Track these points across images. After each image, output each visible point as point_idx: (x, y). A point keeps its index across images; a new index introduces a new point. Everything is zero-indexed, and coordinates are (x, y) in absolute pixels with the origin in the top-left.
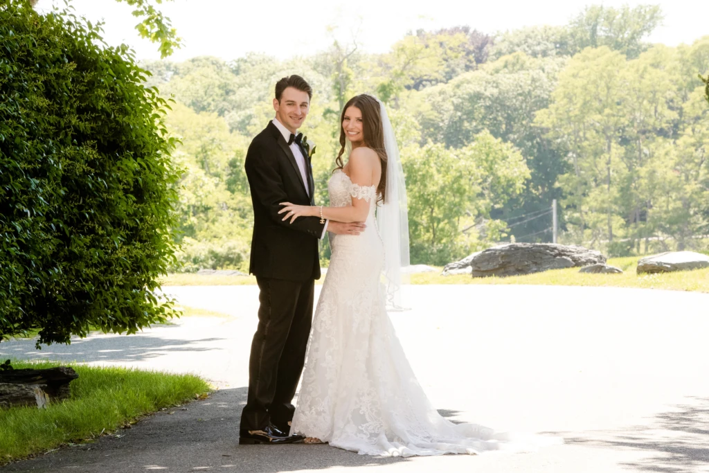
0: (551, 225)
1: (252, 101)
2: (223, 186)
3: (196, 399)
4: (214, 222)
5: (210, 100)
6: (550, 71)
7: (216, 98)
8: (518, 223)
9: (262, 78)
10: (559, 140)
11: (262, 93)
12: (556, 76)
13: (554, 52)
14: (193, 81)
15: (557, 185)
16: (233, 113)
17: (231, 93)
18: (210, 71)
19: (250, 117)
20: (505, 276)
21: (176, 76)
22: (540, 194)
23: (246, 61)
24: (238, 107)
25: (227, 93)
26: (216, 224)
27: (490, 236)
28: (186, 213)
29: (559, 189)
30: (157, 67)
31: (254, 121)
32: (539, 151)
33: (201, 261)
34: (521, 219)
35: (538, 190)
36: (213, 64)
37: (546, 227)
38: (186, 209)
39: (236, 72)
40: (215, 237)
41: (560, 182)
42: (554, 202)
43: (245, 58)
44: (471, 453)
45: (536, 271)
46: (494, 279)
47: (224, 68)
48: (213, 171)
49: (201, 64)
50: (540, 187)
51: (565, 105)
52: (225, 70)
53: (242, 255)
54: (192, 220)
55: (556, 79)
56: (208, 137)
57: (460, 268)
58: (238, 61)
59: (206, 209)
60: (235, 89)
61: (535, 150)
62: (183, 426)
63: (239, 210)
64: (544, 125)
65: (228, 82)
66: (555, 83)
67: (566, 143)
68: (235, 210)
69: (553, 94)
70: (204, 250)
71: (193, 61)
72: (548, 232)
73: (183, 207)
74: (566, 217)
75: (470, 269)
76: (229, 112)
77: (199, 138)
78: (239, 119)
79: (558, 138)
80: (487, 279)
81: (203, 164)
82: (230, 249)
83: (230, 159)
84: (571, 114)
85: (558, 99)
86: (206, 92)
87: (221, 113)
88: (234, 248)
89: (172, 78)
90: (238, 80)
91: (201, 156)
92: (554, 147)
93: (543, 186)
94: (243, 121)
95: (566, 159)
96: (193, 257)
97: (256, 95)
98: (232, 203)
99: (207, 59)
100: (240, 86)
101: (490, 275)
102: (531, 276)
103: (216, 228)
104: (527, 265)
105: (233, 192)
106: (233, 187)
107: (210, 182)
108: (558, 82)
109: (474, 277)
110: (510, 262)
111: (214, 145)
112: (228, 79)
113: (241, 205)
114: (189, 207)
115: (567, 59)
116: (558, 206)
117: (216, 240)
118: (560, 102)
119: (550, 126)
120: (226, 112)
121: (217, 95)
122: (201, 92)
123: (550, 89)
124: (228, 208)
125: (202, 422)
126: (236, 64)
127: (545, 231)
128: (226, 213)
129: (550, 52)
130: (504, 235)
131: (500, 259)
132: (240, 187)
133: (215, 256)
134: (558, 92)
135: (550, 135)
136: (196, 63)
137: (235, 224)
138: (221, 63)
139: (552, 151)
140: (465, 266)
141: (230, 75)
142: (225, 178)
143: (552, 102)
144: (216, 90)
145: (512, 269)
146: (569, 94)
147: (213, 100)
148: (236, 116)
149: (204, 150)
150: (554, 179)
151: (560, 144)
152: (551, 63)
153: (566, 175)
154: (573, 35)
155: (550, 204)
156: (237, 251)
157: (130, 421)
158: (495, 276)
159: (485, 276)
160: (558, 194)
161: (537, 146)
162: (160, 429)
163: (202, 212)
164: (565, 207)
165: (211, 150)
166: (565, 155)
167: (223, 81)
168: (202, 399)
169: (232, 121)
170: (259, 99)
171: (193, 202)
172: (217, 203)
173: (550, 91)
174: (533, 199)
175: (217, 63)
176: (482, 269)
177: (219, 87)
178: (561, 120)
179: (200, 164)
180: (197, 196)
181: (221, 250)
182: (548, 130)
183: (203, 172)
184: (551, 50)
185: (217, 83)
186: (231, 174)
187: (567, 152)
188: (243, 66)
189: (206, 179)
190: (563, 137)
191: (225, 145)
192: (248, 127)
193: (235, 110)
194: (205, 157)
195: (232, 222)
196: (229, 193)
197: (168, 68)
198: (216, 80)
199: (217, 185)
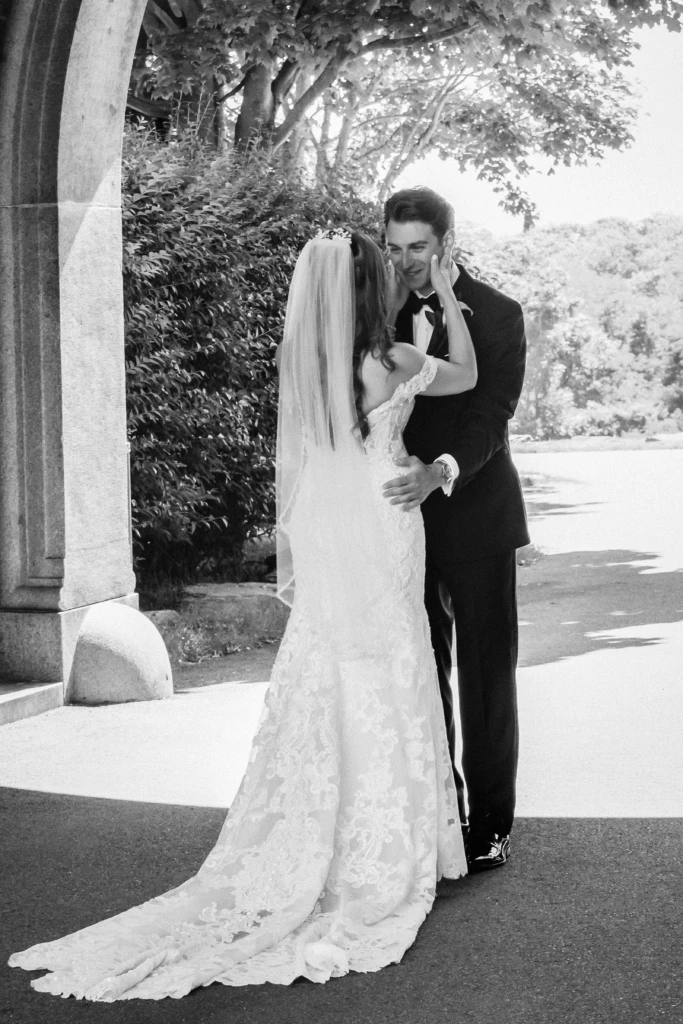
1: (659, 262)
2: (627, 347)
4: (618, 385)
5: (617, 261)
7: (622, 259)
9: (669, 239)
11: (669, 254)
14: (599, 243)
16: (641, 273)
17: (638, 254)
18: (617, 233)
19: (657, 278)
21: (583, 238)
23: (652, 222)
24: (644, 268)
25: (635, 253)
26: (621, 387)
28: (589, 377)
30: (563, 229)
31: (661, 281)
33: (606, 425)
36: (619, 224)
38: (588, 372)
39: (643, 232)
40: (619, 400)
43: (652, 218)
47: (630, 229)
48: (616, 333)
49: (607, 225)
52: (633, 231)
53: (647, 418)
54: (596, 384)
56: (611, 299)
58: (644, 221)
59: (610, 372)
60: (643, 250)
63: (644, 372)
65: (635, 242)
68: (639, 372)
70: (608, 414)
71: (600, 222)
73: (586, 371)
76: (636, 272)
77: (602, 301)
78: (646, 280)
81: (606, 327)
82: (635, 412)
83: (634, 321)
86: (613, 254)
87: (628, 275)
88: (639, 412)
89: (579, 240)
90: (643, 240)
91: (605, 319)
94: (649, 283)
96: (597, 420)
97: (663, 255)
98: (638, 366)
99: (613, 220)
100: (647, 247)
103: (620, 392)
105: (637, 354)
106: (637, 349)
107: (613, 345)
111: (618, 307)
112: (634, 239)
113: (644, 367)
114: (592, 371)
117: (620, 404)
120: (633, 274)
121: (624, 256)
122: (608, 254)
124: (633, 370)
126: (643, 225)
128: (630, 374)
132: (644, 349)
133: (619, 418)
136: (603, 224)
137: (640, 386)
138: (628, 223)
141: (637, 236)
142: (629, 340)
144: (624, 251)
147: (620, 261)
148: (643, 277)
149: (607, 313)
156: (642, 414)
163: (608, 375)
165: (614, 312)
167: (630, 242)
169: (638, 282)
170: (667, 259)
171: (595, 366)
172: (621, 366)
175: (624, 223)
177: (627, 248)
179: (602, 328)
180: (600, 360)
181: (626, 414)
183: (606, 335)
185: (624, 243)
186: (634, 337)
188: (649, 227)
189: (608, 342)
191: (629, 308)
192: (657, 288)
193: (642, 270)
194: (608, 320)
195: (637, 385)
196: (633, 355)
197: (575, 230)
198: (625, 241)
199: (620, 348)
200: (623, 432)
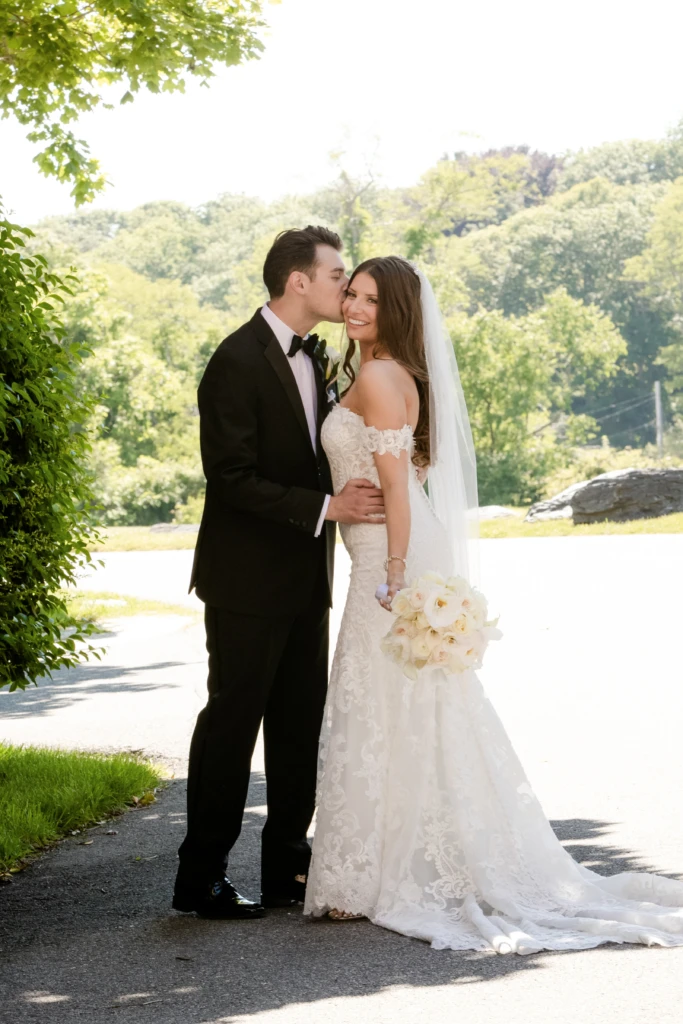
0: (653, 416)
1: (229, 261)
2: (192, 382)
3: (133, 805)
5: (171, 262)
6: (643, 203)
7: (179, 258)
8: (608, 417)
9: (241, 228)
10: (659, 299)
11: (243, 249)
12: (652, 210)
13: (647, 176)
14: (146, 235)
15: (659, 361)
16: (204, 277)
17: (199, 251)
18: (169, 221)
19: (227, 283)
20: (624, 521)
21: (123, 231)
22: (636, 375)
23: (218, 206)
24: (210, 269)
25: (195, 250)
26: (185, 436)
27: (572, 439)
28: (141, 423)
29: (662, 367)
30: (96, 218)
31: (234, 288)
32: (632, 313)
33: (166, 489)
34: (611, 411)
35: (633, 369)
36: (173, 211)
37: (647, 420)
38: (141, 417)
39: (207, 221)
40: (183, 454)
41: (663, 357)
42: (657, 385)
43: (218, 201)
44: (650, 942)
45: (671, 512)
46: (608, 526)
47: (189, 216)
48: (177, 361)
49: (156, 212)
50: (635, 365)
51: (665, 250)
52: (191, 219)
54: (151, 432)
55: (652, 214)
56: (169, 313)
57: (554, 510)
58: (208, 205)
59: (169, 416)
60: (205, 245)
61: (627, 314)
62: (108, 875)
64: (638, 279)
65: (194, 235)
66: (651, 219)
67: (669, 302)
69: (648, 235)
70: (168, 473)
71: (146, 208)
72: (650, 427)
73: (137, 414)
74: (674, 405)
75: (568, 511)
76: (199, 277)
77: (157, 317)
78: (211, 287)
79: (657, 295)
80: (596, 526)
81: (164, 352)
83: (201, 344)
84: (675, 261)
85: (655, 242)
86: (164, 252)
87: (187, 279)
89: (117, 233)
90: (207, 232)
91: (160, 341)
92: (653, 308)
93: (640, 363)
94: (217, 290)
95: (669, 324)
96: (153, 484)
97: (234, 252)
99: (165, 205)
100: (213, 240)
101: (601, 520)
102: (665, 520)
104: (658, 503)
107: (174, 378)
108: (655, 217)
109: (576, 523)
110: (629, 499)
111: (178, 326)
112: (194, 231)
114: (145, 414)
115: (667, 184)
116: (662, 389)
117: (185, 459)
118: (660, 246)
119: (647, 279)
120: (194, 278)
121: (180, 254)
122: (159, 251)
123: (645, 228)
125: (140, 864)
126: (204, 210)
127: (646, 425)
129: (641, 177)
130: (591, 436)
131: (615, 494)
134: (655, 231)
135: (647, 292)
136: (149, 211)
138: (185, 209)
139: (650, 314)
140: (561, 506)
141: (197, 226)
143: (648, 245)
144: (179, 246)
145: (635, 509)
146: (670, 233)
147: (176, 261)
148: (209, 282)
149: (164, 332)
150: (655, 353)
151: (661, 303)
152: (645, 191)
153: (671, 348)
154: (672, 153)
155: (650, 387)
157: (10, 867)
158: (609, 521)
159: (593, 522)
160: (661, 373)
161: (629, 308)
162: (64, 885)
163: (165, 419)
164: (671, 391)
165: (173, 332)
166: (669, 319)
167: (188, 234)
168: (145, 805)
169: (202, 290)
170: (240, 258)
171: (151, 406)
173: (645, 231)
174: (627, 382)
175: (179, 209)
176: (589, 511)
177: (184, 243)
178: (661, 270)
179: (158, 353)
180: (156, 398)
182: (643, 285)
183: (164, 364)
184: (643, 174)
185: (180, 237)
187: (670, 314)
188: (214, 213)
189: (168, 374)
190: (665, 294)
191: (193, 324)
193: (206, 274)
194: (165, 343)
197: (111, 219)
198: (179, 233)
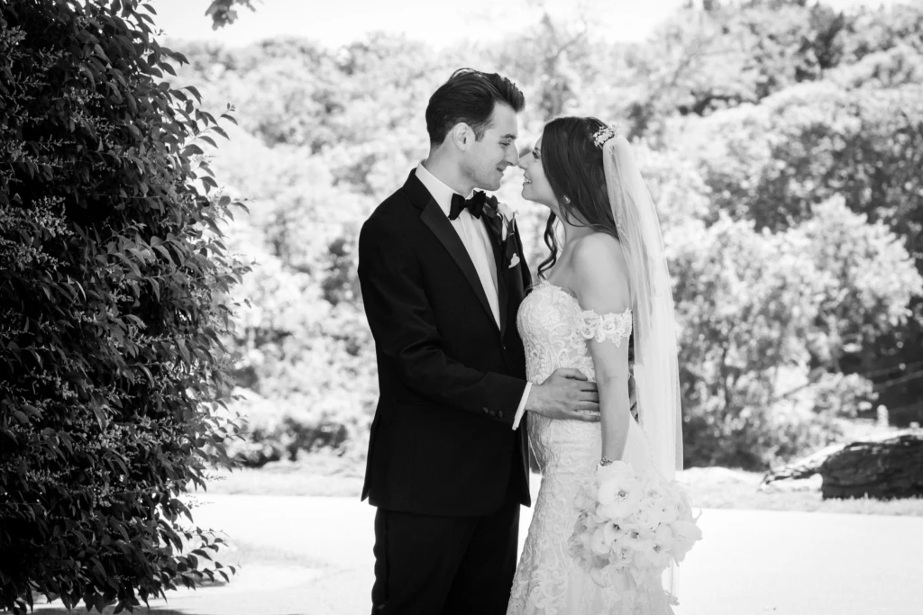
1: (376, 128)
2: (316, 291)
4: (294, 360)
5: (295, 123)
9: (397, 85)
11: (397, 113)
14: (262, 83)
16: (340, 148)
17: (335, 111)
18: (297, 65)
19: (371, 159)
21: (230, 74)
23: (366, 49)
24: (348, 137)
25: (329, 109)
26: (300, 365)
28: (241, 343)
31: (380, 166)
33: (268, 438)
34: (898, 374)
36: (303, 51)
38: (241, 335)
39: (348, 69)
40: (296, 390)
43: (367, 43)
47: (324, 61)
48: (297, 260)
49: (279, 52)
52: (328, 65)
53: (349, 427)
54: (252, 356)
56: (289, 194)
58: (352, 48)
59: (280, 336)
60: (345, 103)
63: (346, 339)
65: (331, 88)
68: (337, 338)
70: (273, 415)
71: (265, 45)
73: (237, 330)
76: (332, 146)
77: (273, 196)
78: (350, 162)
81: (279, 247)
82: (324, 415)
86: (287, 108)
87: (316, 147)
88: (334, 414)
89: (222, 78)
90: (348, 84)
91: (275, 230)
94: (358, 167)
96: (251, 428)
97: (384, 117)
98: (333, 326)
99: (292, 42)
100: (355, 96)
103: (298, 373)
105: (334, 302)
106: (335, 293)
107: (291, 283)
111: (301, 211)
112: (330, 83)
113: (349, 329)
114: (247, 331)
117: (297, 397)
120: (326, 147)
121: (309, 113)
122: (279, 107)
124: (324, 335)
126: (347, 54)
128: (319, 344)
130: (864, 406)
132: (347, 295)
133: (295, 427)
136: (269, 49)
137: (337, 366)
138: (319, 50)
141: (336, 76)
142: (321, 276)
144: (308, 101)
147: (302, 123)
148: (346, 156)
149: (281, 219)
156: (339, 419)
163: (276, 341)
165: (293, 220)
167: (322, 86)
169: (335, 166)
171: (256, 322)
172: (303, 324)
175: (312, 50)
177: (315, 98)
179: (272, 248)
180: (265, 312)
181: (308, 418)
183: (278, 262)
185: (310, 89)
186: (332, 269)
188: (361, 59)
189: (283, 277)
191: (321, 211)
192: (370, 178)
193: (343, 143)
194: (282, 234)
195: (331, 363)
196: (326, 305)
197: (214, 55)
198: (309, 83)
199: (303, 289)
200: (301, 453)
